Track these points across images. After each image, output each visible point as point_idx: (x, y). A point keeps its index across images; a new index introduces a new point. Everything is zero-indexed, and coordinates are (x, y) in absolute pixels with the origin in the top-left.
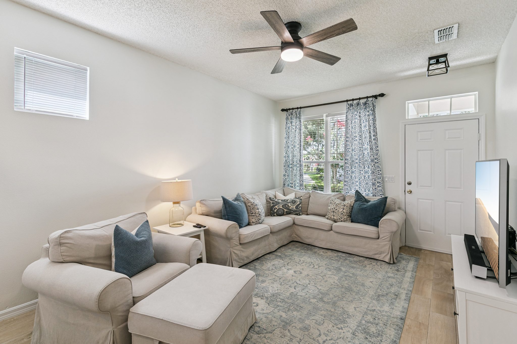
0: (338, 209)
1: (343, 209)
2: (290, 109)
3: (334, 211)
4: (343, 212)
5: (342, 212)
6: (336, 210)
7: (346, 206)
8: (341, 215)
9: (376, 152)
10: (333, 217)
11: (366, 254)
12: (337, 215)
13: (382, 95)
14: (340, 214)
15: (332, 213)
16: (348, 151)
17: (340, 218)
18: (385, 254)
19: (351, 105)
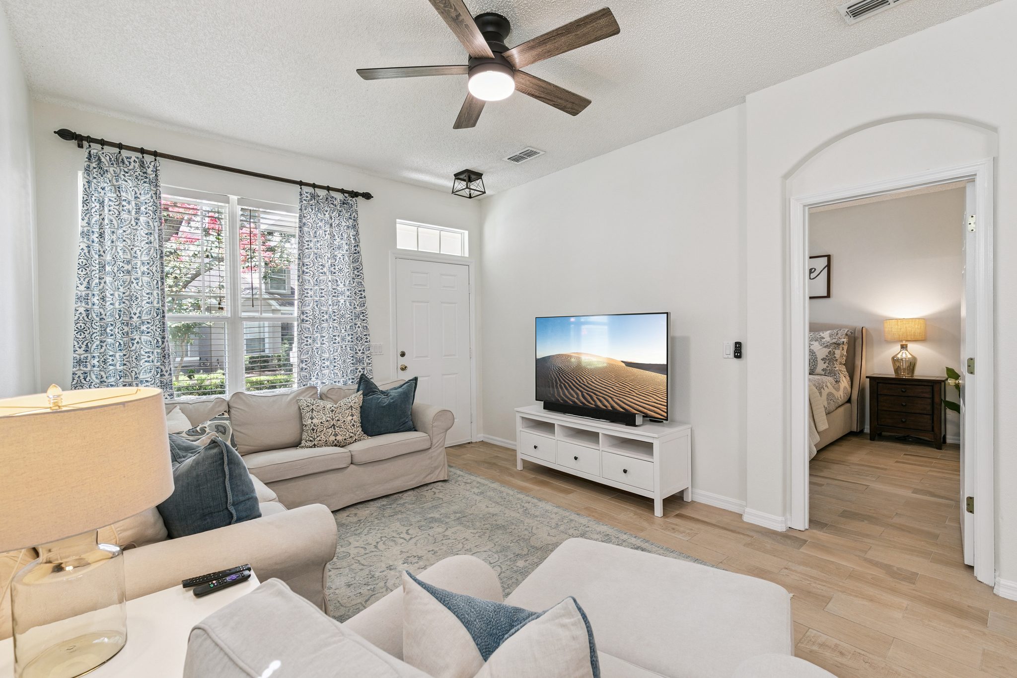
0: (341, 417)
1: (352, 415)
2: (90, 140)
3: (334, 425)
4: (355, 422)
5: (353, 421)
6: (338, 420)
7: (354, 408)
8: (353, 428)
9: (361, 300)
10: (332, 438)
11: (413, 482)
12: (345, 430)
13: (367, 196)
14: (350, 427)
15: (330, 431)
16: (306, 295)
17: (352, 435)
18: (440, 469)
19: (313, 196)
